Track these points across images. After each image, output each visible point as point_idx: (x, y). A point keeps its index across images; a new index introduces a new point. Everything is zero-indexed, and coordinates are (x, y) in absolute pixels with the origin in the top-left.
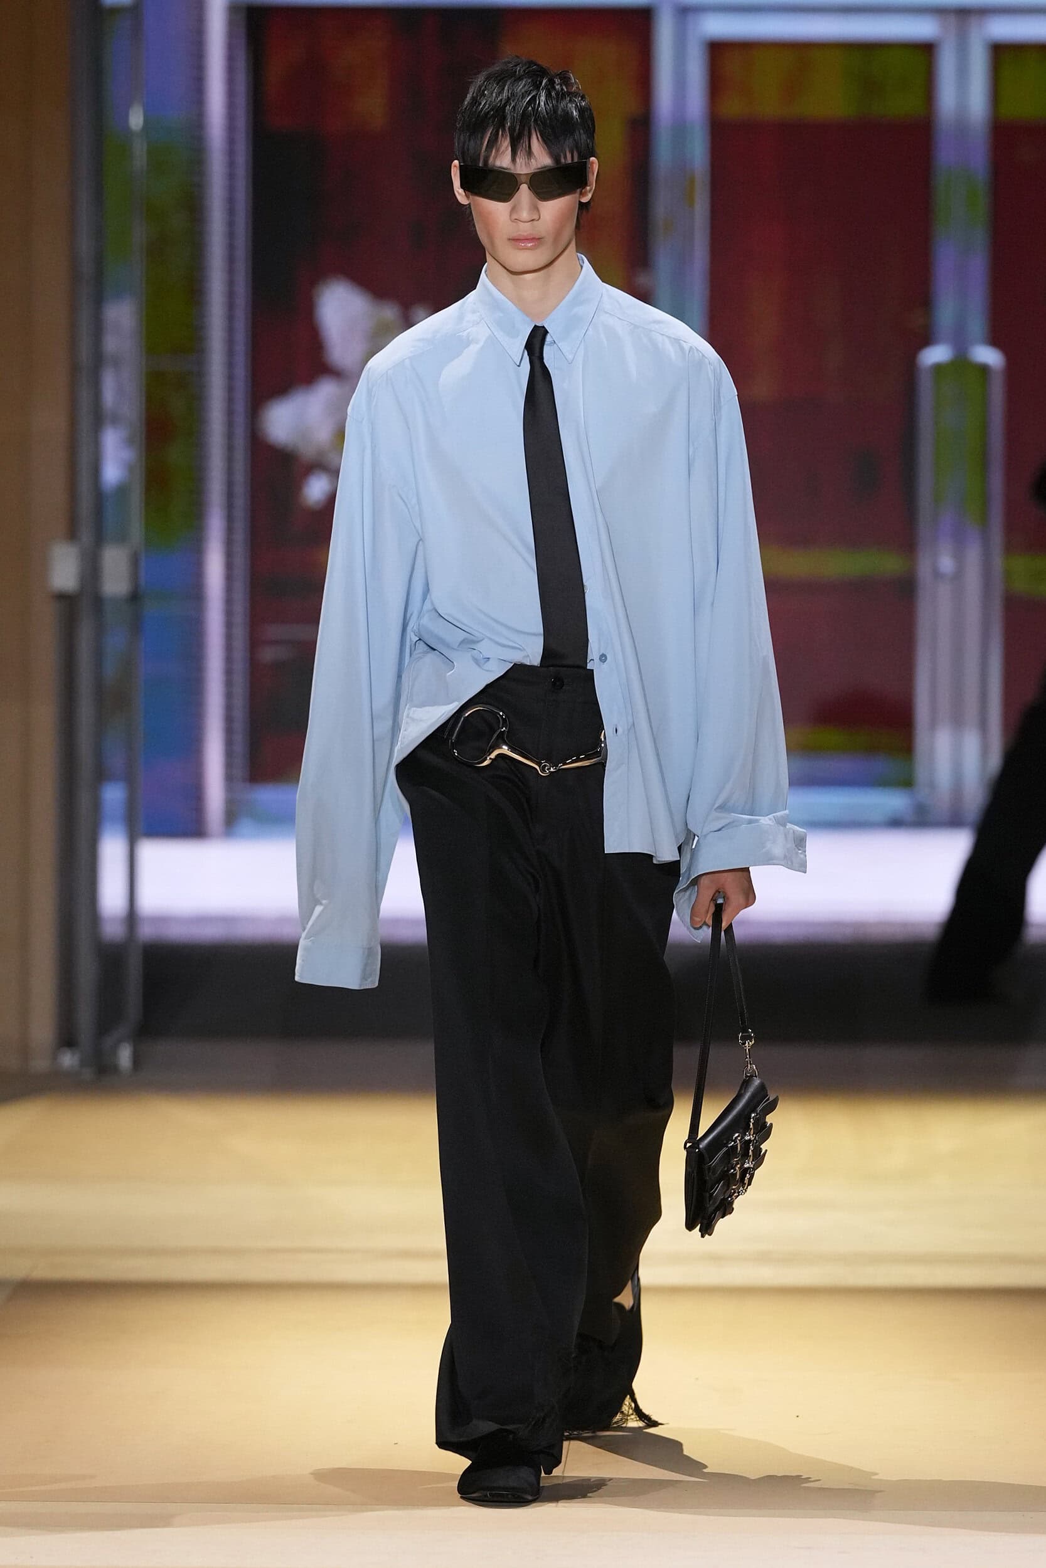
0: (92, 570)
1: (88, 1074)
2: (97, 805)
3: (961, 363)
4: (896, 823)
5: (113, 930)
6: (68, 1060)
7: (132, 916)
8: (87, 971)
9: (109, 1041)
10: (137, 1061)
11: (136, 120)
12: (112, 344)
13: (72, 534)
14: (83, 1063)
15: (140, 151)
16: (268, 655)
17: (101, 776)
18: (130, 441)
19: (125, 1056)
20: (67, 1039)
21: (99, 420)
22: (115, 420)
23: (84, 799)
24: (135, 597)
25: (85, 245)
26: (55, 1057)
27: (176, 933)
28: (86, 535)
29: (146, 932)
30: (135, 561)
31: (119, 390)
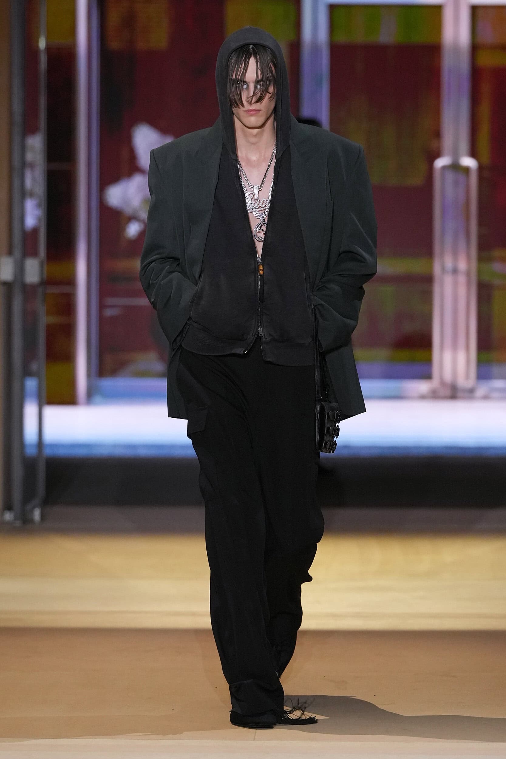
0: (20, 270)
1: (18, 523)
2: (23, 389)
3: (455, 167)
4: (423, 398)
5: (31, 451)
6: (8, 516)
7: (41, 443)
8: (18, 472)
9: (29, 507)
10: (43, 517)
11: (42, 44)
12: (29, 157)
13: (10, 253)
14: (16, 518)
15: (43, 59)
16: (109, 313)
17: (26, 374)
18: (39, 206)
19: (37, 514)
20: (8, 506)
21: (24, 194)
22: (32, 195)
23: (16, 386)
24: (42, 283)
26: (2, 515)
27: (62, 452)
28: (17, 253)
29: (47, 452)
30: (42, 266)
31: (34, 180)
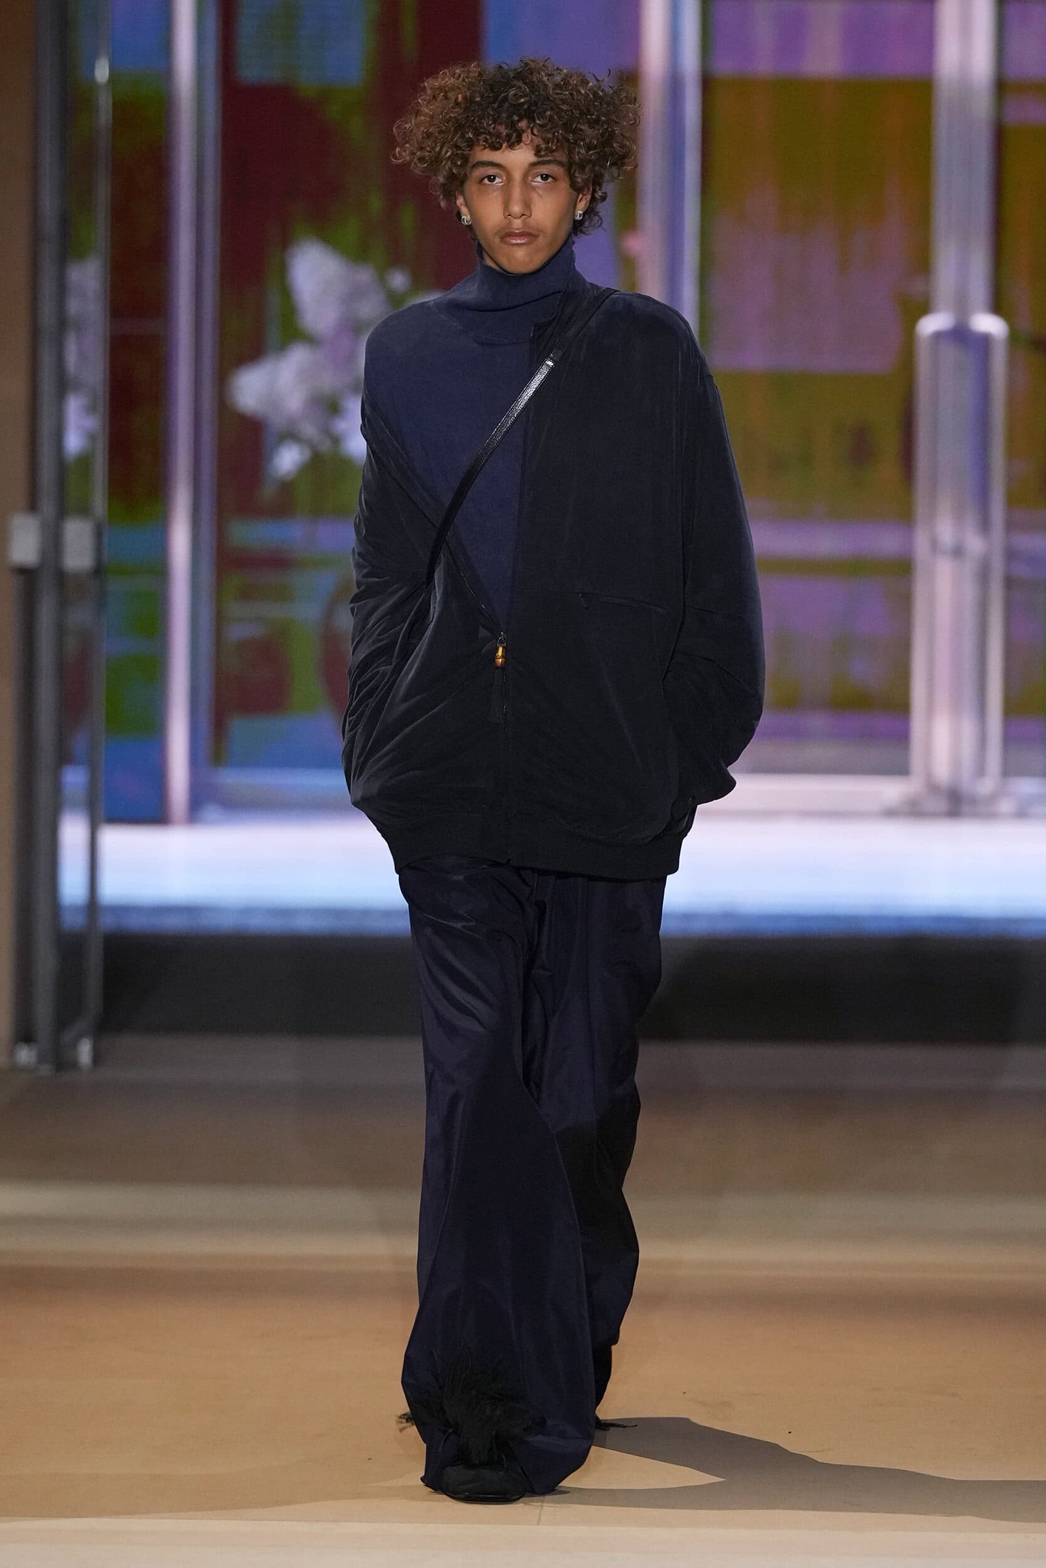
0: (53, 543)
1: (46, 1070)
2: (57, 787)
3: (960, 335)
4: (890, 813)
5: (73, 921)
6: (25, 1055)
7: (93, 903)
8: (46, 963)
9: (67, 1037)
10: (98, 1058)
11: (102, 72)
12: (74, 306)
13: (33, 506)
14: (41, 1059)
15: (105, 104)
16: (237, 632)
17: (64, 758)
18: (91, 409)
19: (85, 1051)
20: (24, 1034)
21: (63, 386)
22: (78, 386)
23: (44, 784)
24: (99, 570)
25: (49, 204)
26: (12, 1053)
27: (134, 923)
28: (48, 506)
29: (107, 922)
30: (99, 534)
31: (82, 356)
